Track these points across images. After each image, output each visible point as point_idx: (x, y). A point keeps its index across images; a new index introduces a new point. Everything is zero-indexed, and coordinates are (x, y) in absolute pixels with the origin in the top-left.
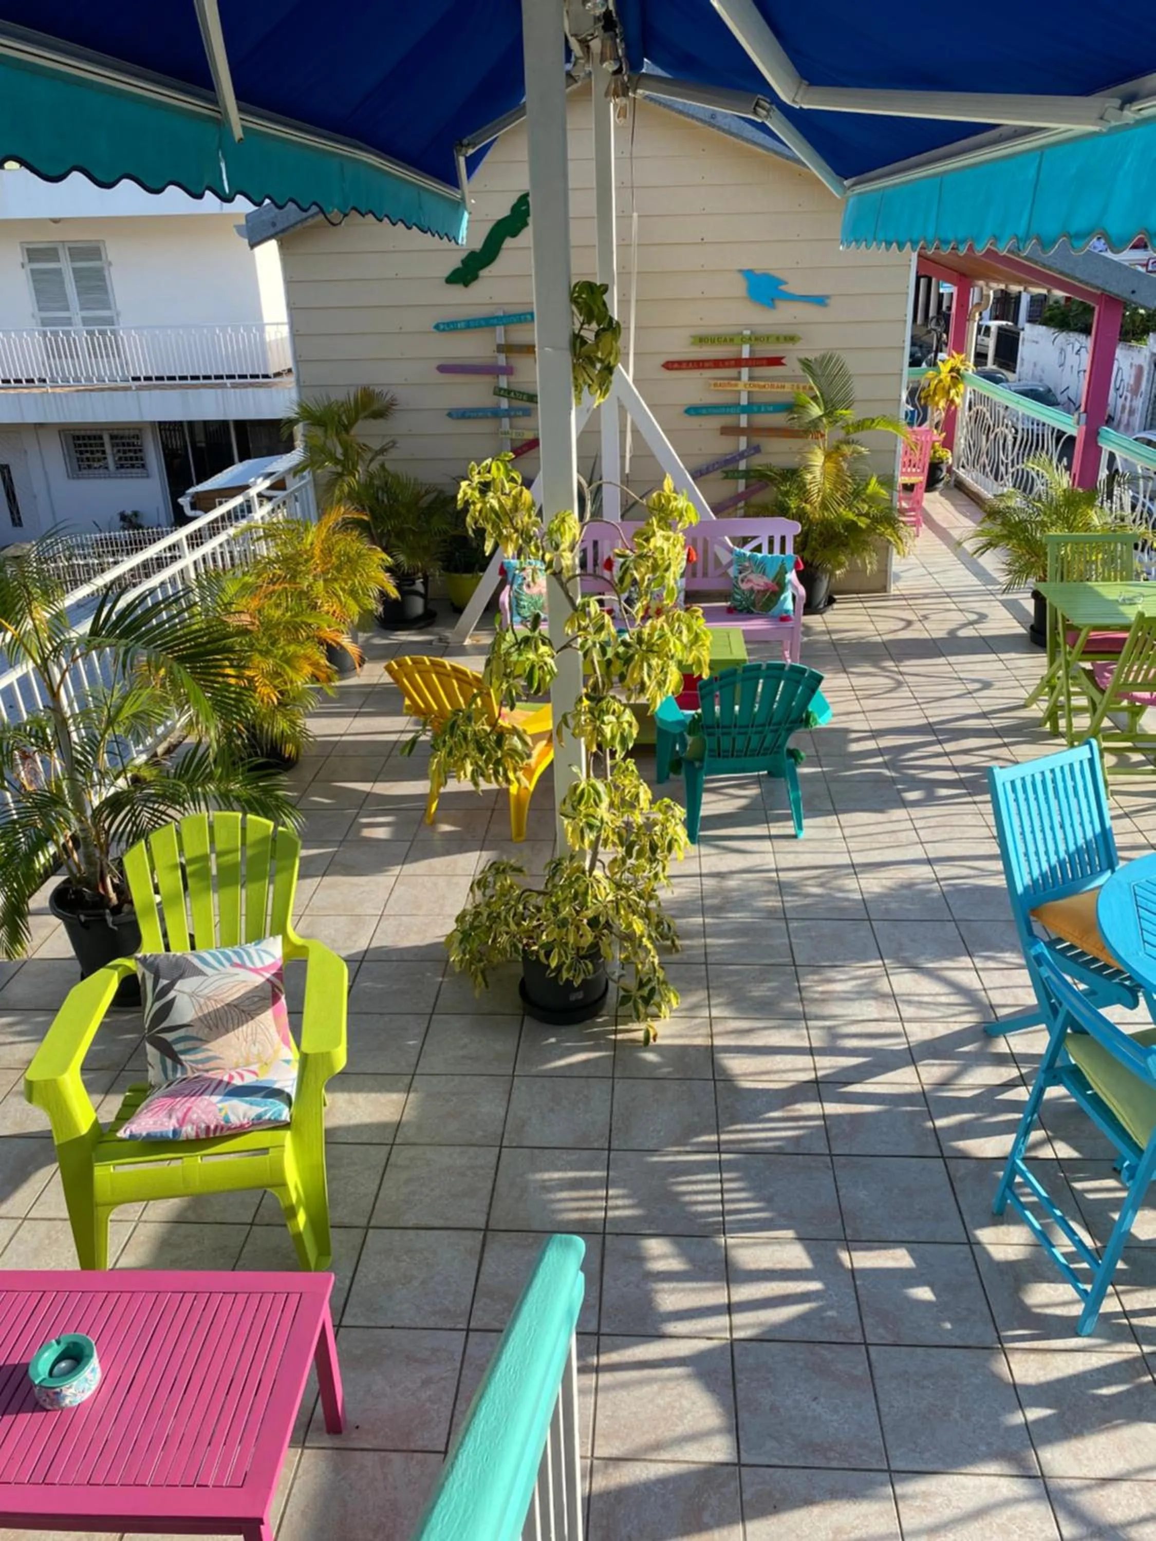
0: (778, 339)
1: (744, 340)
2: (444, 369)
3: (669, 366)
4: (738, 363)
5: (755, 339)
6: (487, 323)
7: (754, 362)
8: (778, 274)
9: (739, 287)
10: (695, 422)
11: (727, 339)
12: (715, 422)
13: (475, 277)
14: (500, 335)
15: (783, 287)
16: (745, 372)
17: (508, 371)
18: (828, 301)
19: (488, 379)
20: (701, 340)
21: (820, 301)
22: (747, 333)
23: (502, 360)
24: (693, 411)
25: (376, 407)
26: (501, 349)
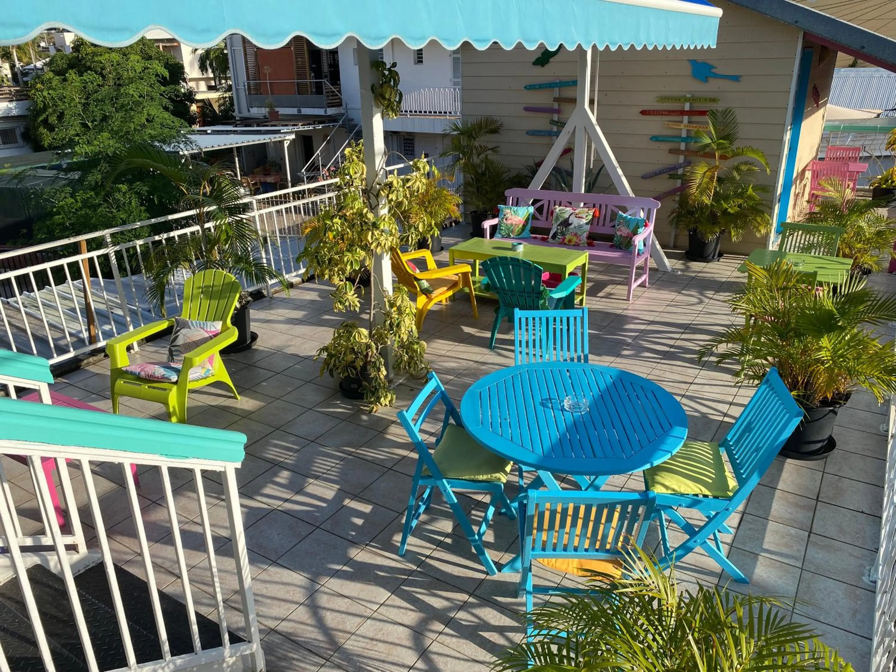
0: (706, 100)
1: (686, 100)
2: (527, 109)
3: (643, 113)
4: (682, 113)
5: (693, 99)
6: (550, 86)
7: (691, 113)
8: (711, 62)
9: (687, 69)
10: (656, 145)
11: (678, 99)
12: (667, 146)
13: (547, 62)
14: (556, 93)
15: (713, 70)
16: (686, 118)
17: (558, 111)
18: (741, 79)
19: (547, 116)
20: (663, 99)
21: (736, 78)
22: (689, 96)
23: (556, 106)
24: (655, 138)
25: (492, 127)
26: (556, 100)
